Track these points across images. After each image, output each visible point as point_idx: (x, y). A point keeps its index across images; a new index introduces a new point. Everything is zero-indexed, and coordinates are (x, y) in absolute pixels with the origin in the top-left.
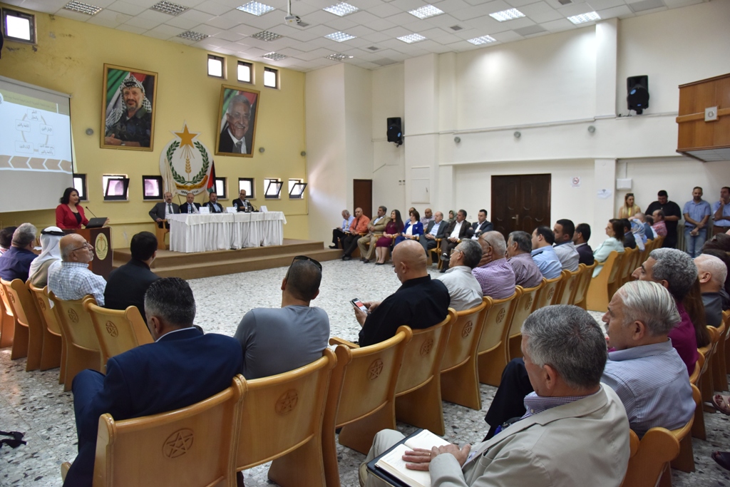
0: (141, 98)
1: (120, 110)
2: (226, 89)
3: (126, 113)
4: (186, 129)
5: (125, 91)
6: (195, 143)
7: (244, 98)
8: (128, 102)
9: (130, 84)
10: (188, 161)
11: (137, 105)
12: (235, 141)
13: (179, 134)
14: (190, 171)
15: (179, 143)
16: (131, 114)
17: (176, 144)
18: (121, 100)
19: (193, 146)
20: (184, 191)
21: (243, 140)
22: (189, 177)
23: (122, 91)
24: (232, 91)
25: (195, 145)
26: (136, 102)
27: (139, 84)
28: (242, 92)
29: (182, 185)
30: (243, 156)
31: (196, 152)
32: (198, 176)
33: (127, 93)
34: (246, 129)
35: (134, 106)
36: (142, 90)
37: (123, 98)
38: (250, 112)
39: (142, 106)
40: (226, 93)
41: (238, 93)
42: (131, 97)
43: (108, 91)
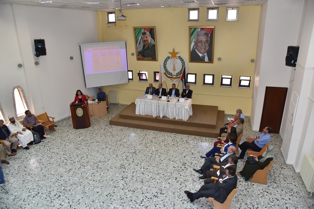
0: (150, 39)
1: (142, 45)
2: (191, 28)
3: (144, 46)
4: (174, 50)
5: (142, 37)
6: (178, 57)
7: (204, 32)
8: (144, 41)
9: (144, 34)
10: (174, 66)
11: (148, 42)
12: (201, 55)
13: (170, 53)
14: (175, 70)
15: (170, 57)
16: (146, 46)
17: (169, 58)
18: (141, 41)
19: (177, 59)
20: (172, 79)
21: (205, 54)
22: (174, 73)
23: (141, 37)
24: (195, 29)
25: (178, 58)
26: (147, 41)
27: (148, 33)
28: (202, 29)
29: (171, 76)
30: (206, 62)
31: (179, 61)
32: (179, 72)
33: (144, 38)
34: (207, 48)
35: (147, 43)
36: (149, 35)
37: (142, 40)
38: (209, 39)
39: (151, 42)
40: (192, 30)
41: (199, 30)
42: (145, 39)
43: (136, 38)
